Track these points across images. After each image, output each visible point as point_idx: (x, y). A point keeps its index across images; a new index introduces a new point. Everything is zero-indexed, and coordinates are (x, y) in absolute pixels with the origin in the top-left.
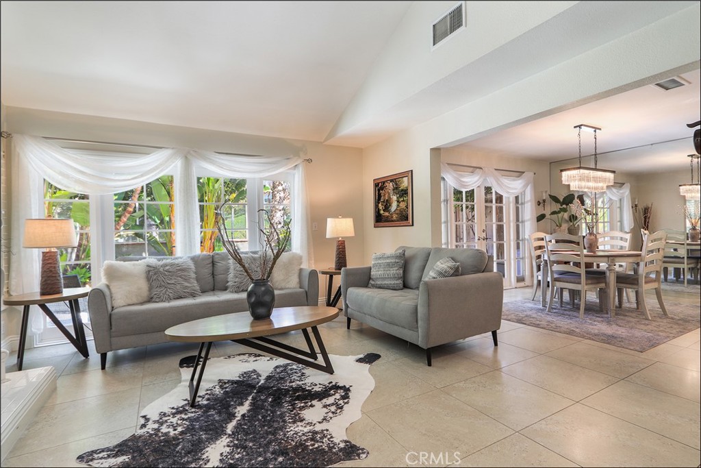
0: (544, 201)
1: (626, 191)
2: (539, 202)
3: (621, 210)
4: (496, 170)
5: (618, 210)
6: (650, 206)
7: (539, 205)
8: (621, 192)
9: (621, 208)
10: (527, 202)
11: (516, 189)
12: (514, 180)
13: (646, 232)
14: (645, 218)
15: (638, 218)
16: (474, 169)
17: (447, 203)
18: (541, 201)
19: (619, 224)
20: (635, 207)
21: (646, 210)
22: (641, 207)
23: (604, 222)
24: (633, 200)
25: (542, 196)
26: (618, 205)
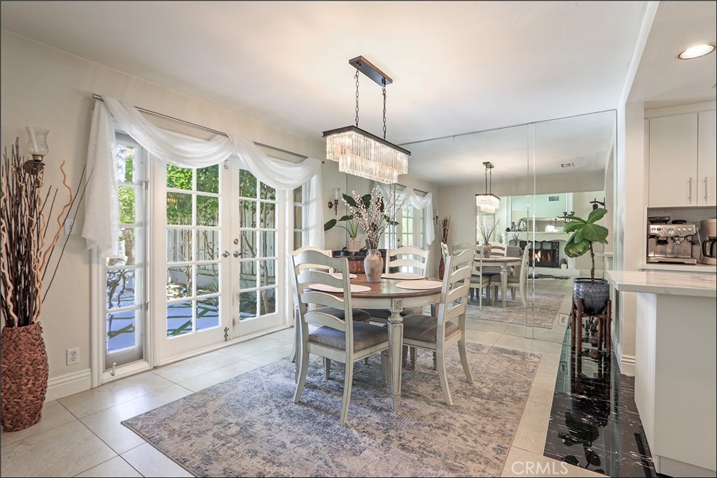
0: (336, 202)
1: (428, 201)
2: (330, 203)
3: (423, 221)
4: (256, 143)
5: (421, 221)
6: (448, 218)
7: (330, 207)
8: (424, 201)
9: (423, 218)
10: (313, 201)
11: (291, 179)
12: (290, 166)
13: (445, 246)
14: (444, 230)
15: (438, 230)
16: (213, 134)
17: (146, 188)
18: (333, 203)
19: (421, 235)
20: (436, 218)
21: (445, 222)
22: (441, 219)
23: (408, 234)
24: (435, 211)
25: (334, 196)
26: (421, 216)
